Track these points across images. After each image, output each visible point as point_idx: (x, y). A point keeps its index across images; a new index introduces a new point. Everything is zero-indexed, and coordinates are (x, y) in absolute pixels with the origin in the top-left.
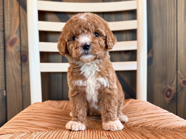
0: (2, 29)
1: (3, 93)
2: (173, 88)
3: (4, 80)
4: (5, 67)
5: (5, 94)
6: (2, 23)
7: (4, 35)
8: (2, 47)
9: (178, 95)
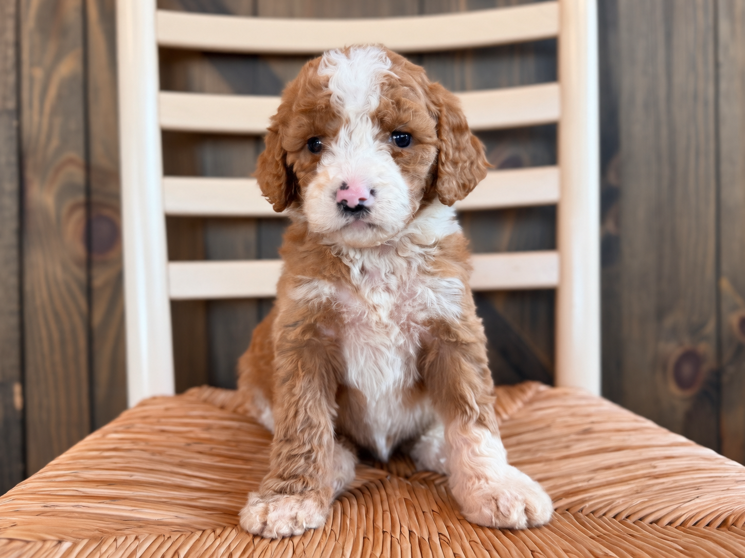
0: (11, 105)
1: (11, 395)
2: (706, 348)
3: (15, 335)
4: (21, 274)
5: (18, 401)
6: (11, 79)
7: (19, 130)
8: (10, 186)
9: (725, 379)
